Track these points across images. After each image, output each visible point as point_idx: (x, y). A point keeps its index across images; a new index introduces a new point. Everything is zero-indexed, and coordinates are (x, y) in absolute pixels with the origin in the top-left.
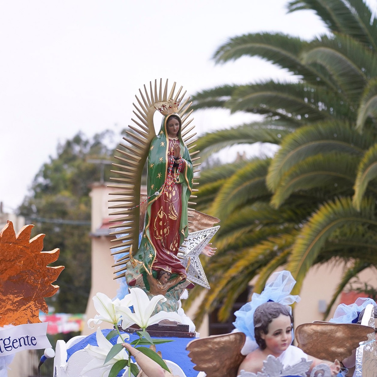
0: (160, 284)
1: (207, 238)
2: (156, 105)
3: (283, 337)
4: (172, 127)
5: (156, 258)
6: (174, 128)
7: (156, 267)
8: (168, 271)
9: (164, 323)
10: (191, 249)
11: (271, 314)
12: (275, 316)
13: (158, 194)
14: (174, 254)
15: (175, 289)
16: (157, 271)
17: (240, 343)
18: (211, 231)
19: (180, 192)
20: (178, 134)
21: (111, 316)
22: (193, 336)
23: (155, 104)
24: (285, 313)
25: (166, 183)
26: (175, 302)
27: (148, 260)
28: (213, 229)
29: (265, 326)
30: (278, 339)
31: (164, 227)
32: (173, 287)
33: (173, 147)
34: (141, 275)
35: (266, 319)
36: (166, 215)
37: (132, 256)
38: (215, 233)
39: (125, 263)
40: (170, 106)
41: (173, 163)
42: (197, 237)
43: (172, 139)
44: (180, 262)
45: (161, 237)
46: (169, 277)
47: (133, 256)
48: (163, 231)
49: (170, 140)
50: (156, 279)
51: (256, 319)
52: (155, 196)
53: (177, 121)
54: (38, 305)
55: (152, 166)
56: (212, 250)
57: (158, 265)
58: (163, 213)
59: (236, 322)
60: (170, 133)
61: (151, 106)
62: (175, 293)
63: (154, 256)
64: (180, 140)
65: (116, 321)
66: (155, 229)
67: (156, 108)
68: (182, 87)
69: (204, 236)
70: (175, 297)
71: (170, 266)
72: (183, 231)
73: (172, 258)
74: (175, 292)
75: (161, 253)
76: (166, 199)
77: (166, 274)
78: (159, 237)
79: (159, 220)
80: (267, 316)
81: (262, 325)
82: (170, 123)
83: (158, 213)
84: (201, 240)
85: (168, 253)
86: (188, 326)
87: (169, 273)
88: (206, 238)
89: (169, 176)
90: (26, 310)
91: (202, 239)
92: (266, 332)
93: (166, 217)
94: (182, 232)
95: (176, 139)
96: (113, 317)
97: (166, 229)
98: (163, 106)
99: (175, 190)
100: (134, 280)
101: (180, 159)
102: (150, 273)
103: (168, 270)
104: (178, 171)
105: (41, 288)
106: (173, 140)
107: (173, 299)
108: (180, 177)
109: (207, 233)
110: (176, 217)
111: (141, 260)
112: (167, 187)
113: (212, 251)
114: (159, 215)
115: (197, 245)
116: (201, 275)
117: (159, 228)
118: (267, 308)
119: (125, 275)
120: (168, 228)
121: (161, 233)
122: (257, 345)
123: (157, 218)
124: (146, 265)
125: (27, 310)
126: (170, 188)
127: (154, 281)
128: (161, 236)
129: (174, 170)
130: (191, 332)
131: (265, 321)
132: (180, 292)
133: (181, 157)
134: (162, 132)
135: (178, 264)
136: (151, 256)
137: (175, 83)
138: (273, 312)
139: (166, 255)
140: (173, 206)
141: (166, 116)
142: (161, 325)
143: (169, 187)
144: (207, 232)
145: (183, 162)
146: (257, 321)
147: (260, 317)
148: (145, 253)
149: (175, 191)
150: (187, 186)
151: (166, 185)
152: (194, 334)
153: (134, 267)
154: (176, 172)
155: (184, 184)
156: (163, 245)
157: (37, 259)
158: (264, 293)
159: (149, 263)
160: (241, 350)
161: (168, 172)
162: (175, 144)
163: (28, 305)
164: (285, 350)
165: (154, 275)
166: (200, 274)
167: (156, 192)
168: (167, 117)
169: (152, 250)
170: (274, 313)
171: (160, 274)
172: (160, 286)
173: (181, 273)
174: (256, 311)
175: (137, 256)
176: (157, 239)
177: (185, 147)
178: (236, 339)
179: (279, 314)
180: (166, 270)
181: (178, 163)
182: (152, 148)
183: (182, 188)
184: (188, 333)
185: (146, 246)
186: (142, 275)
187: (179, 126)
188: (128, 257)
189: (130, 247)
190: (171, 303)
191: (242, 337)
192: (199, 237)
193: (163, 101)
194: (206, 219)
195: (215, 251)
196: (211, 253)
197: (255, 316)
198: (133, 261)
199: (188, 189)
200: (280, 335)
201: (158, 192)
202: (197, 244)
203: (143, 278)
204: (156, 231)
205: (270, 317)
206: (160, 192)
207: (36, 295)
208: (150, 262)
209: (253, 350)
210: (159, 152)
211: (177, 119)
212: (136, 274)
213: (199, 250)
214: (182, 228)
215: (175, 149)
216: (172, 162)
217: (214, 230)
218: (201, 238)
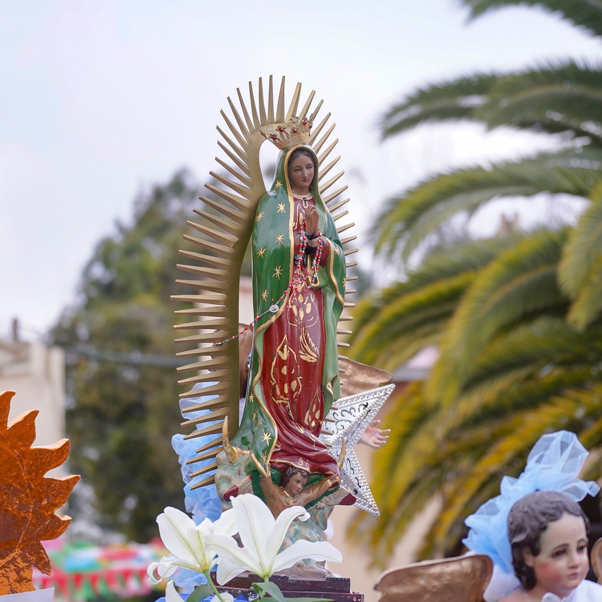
0: (288, 495)
1: (369, 411)
2: (264, 129)
3: (571, 560)
4: (299, 173)
5: (277, 443)
6: (303, 174)
7: (278, 460)
8: (302, 468)
9: (298, 575)
10: (339, 433)
11: (544, 514)
12: (553, 518)
13: (276, 309)
14: (313, 433)
15: (316, 506)
16: (281, 468)
17: (481, 576)
18: (377, 395)
19: (322, 306)
20: (312, 188)
21: (195, 556)
22: (359, 600)
23: (262, 127)
24: (571, 510)
25: (292, 287)
26: (318, 532)
27: (261, 446)
28: (381, 391)
29: (533, 537)
30: (561, 564)
31: (291, 378)
32: (314, 501)
33: (303, 213)
34: (248, 477)
35: (535, 524)
36: (294, 353)
37: (227, 439)
38: (386, 399)
39: (214, 456)
40: (293, 130)
41: (305, 244)
42: (349, 408)
43: (301, 197)
44: (325, 450)
45: (285, 399)
46: (306, 480)
47: (230, 440)
48: (290, 386)
49: (295, 199)
50: (278, 486)
51: (513, 527)
52: (271, 314)
53: (309, 161)
54: (29, 556)
55: (261, 253)
56: (381, 434)
57: (281, 457)
58: (288, 349)
59: (469, 538)
60: (295, 185)
61: (253, 132)
62: (318, 514)
63: (272, 438)
64: (316, 200)
65: (206, 565)
66: (273, 381)
67: (265, 135)
68: (313, 93)
69: (364, 405)
70: (317, 524)
71: (306, 458)
72: (330, 385)
73: (310, 442)
74: (317, 512)
75: (286, 432)
76: (292, 321)
77: (299, 474)
78: (282, 399)
79: (281, 363)
80: (536, 518)
81: (528, 536)
82: (295, 164)
83: (278, 350)
84: (358, 414)
85: (302, 431)
86: (349, 580)
87: (306, 473)
88: (367, 409)
89: (298, 271)
90: (6, 569)
91: (359, 411)
92: (536, 552)
93: (295, 356)
94: (327, 386)
95: (308, 197)
96: (200, 557)
97: (295, 381)
98: (281, 130)
99: (309, 301)
100: (234, 488)
101: (318, 238)
102: (266, 472)
103: (304, 466)
104: (315, 261)
105: (34, 521)
106: (302, 199)
107: (314, 527)
108: (320, 273)
109: (368, 400)
110: (315, 356)
111: (246, 447)
112: (293, 295)
113: (381, 437)
114: (280, 353)
115: (351, 425)
116: (360, 487)
117: (282, 380)
118: (537, 503)
119: (214, 480)
120: (299, 380)
121: (286, 391)
122: (517, 582)
123: (275, 359)
124: (258, 457)
125: (9, 568)
126: (301, 299)
127: (275, 489)
128: (285, 396)
129: (307, 262)
130: (353, 593)
131: (533, 530)
132: (328, 513)
133: (321, 234)
134: (279, 184)
135: (322, 455)
136: (267, 437)
137: (299, 85)
138: (548, 508)
139: (297, 435)
140: (308, 335)
141: (285, 150)
142: (293, 579)
143: (297, 296)
144: (369, 398)
145: (323, 243)
146: (514, 529)
147: (523, 520)
148: (253, 433)
149: (309, 304)
150: (334, 294)
151: (291, 292)
152: (360, 595)
153: (233, 462)
154: (312, 265)
155: (329, 289)
156: (291, 415)
157: (25, 462)
158: (524, 476)
159: (263, 452)
160: (483, 592)
161: (295, 265)
162: (306, 207)
163: (8, 558)
164: (575, 587)
165: (276, 478)
166: (358, 484)
167: (273, 306)
168: (289, 153)
169: (268, 425)
170: (551, 512)
171: (287, 475)
172: (287, 500)
173: (330, 472)
174: (512, 510)
175: (238, 440)
176: (277, 402)
177: (328, 214)
178: (474, 569)
179: (561, 513)
180: (299, 467)
181: (316, 246)
182: (260, 216)
183: (324, 298)
184: (349, 595)
185: (257, 418)
186: (251, 478)
187: (312, 170)
188: (221, 443)
189: (223, 422)
190: (310, 535)
191: (485, 564)
192: (353, 408)
193: (276, 122)
194: (363, 373)
195: (387, 437)
196: (379, 440)
197: (511, 520)
198: (229, 450)
199: (337, 299)
200: (565, 554)
201: (276, 306)
202: (350, 422)
203: (252, 484)
204: (275, 385)
205: (543, 519)
206: (279, 305)
207: (25, 535)
208: (266, 450)
209: (507, 594)
210: (273, 226)
211: (308, 156)
212: (238, 475)
213: (354, 434)
214: (327, 379)
215: (307, 217)
216: (303, 244)
217: (383, 394)
218: (357, 410)
